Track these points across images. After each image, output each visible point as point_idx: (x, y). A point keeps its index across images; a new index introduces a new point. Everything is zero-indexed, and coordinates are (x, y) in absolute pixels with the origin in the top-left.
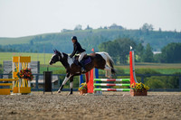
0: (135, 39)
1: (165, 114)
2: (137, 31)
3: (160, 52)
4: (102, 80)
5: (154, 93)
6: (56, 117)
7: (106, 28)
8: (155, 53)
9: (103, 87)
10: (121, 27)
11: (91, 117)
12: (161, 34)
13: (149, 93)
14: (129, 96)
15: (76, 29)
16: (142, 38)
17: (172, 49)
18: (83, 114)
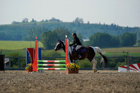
0: (69, 29)
1: (91, 87)
2: (70, 23)
3: (88, 40)
4: (44, 61)
5: (84, 71)
6: (7, 91)
7: (47, 21)
8: (84, 40)
9: (45, 67)
10: (58, 20)
11: (35, 90)
12: (89, 26)
13: (80, 72)
14: (64, 74)
15: (24, 22)
16: (74, 29)
17: (97, 37)
18: (29, 88)
